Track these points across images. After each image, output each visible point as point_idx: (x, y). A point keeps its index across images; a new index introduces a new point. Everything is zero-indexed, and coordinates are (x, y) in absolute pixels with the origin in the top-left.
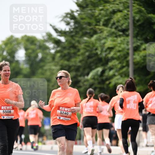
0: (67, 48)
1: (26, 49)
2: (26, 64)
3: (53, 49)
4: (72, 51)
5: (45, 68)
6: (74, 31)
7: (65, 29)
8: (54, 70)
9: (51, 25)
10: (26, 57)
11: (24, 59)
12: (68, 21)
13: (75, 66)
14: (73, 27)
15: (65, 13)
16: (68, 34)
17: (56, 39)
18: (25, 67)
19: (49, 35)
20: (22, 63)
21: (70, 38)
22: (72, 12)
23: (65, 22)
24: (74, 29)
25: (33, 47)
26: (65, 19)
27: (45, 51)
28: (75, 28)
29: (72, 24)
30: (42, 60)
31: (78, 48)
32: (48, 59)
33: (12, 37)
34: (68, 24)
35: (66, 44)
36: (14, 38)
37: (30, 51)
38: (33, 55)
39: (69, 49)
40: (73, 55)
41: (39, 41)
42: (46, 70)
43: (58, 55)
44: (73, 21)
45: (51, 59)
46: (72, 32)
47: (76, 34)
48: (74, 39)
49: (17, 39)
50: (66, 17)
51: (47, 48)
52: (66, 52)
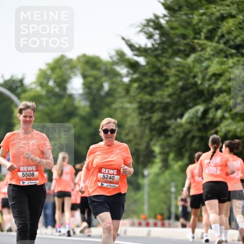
0: (150, 74)
1: (84, 76)
2: (83, 100)
3: (127, 76)
4: (157, 79)
5: (114, 106)
6: (160, 47)
7: (146, 45)
8: (127, 109)
9: (123, 39)
10: (84, 89)
11: (81, 91)
12: (151, 32)
13: (161, 103)
14: (158, 42)
15: (146, 20)
16: (150, 52)
17: (132, 61)
18: (83, 105)
19: (121, 54)
20: (77, 98)
21: (153, 59)
22: (157, 17)
23: (146, 33)
24: (159, 44)
25: (95, 73)
26: (146, 29)
27: (115, 79)
28: (162, 43)
29: (157, 37)
30: (109, 94)
31: (165, 74)
32: (119, 93)
33: (63, 57)
34: (150, 36)
35: (147, 68)
36: (65, 59)
37: (90, 79)
38: (95, 86)
39: (152, 76)
40: (157, 86)
41: (105, 64)
42: (115, 110)
43: (135, 85)
44: (157, 32)
45: (123, 92)
46: (156, 49)
47: (163, 52)
48: (160, 61)
49: (70, 61)
50: (147, 25)
51: (118, 74)
52: (147, 80)
